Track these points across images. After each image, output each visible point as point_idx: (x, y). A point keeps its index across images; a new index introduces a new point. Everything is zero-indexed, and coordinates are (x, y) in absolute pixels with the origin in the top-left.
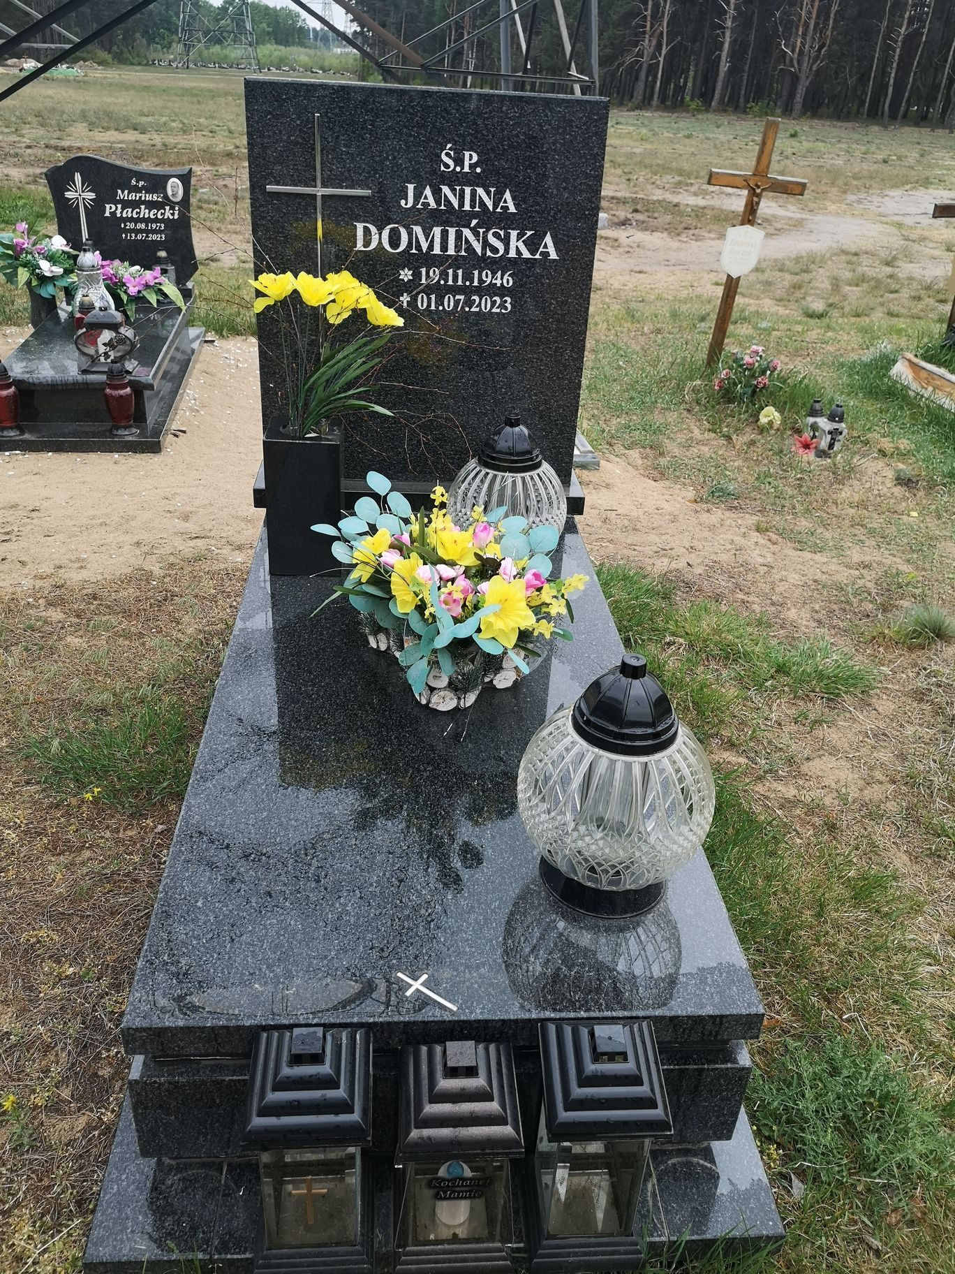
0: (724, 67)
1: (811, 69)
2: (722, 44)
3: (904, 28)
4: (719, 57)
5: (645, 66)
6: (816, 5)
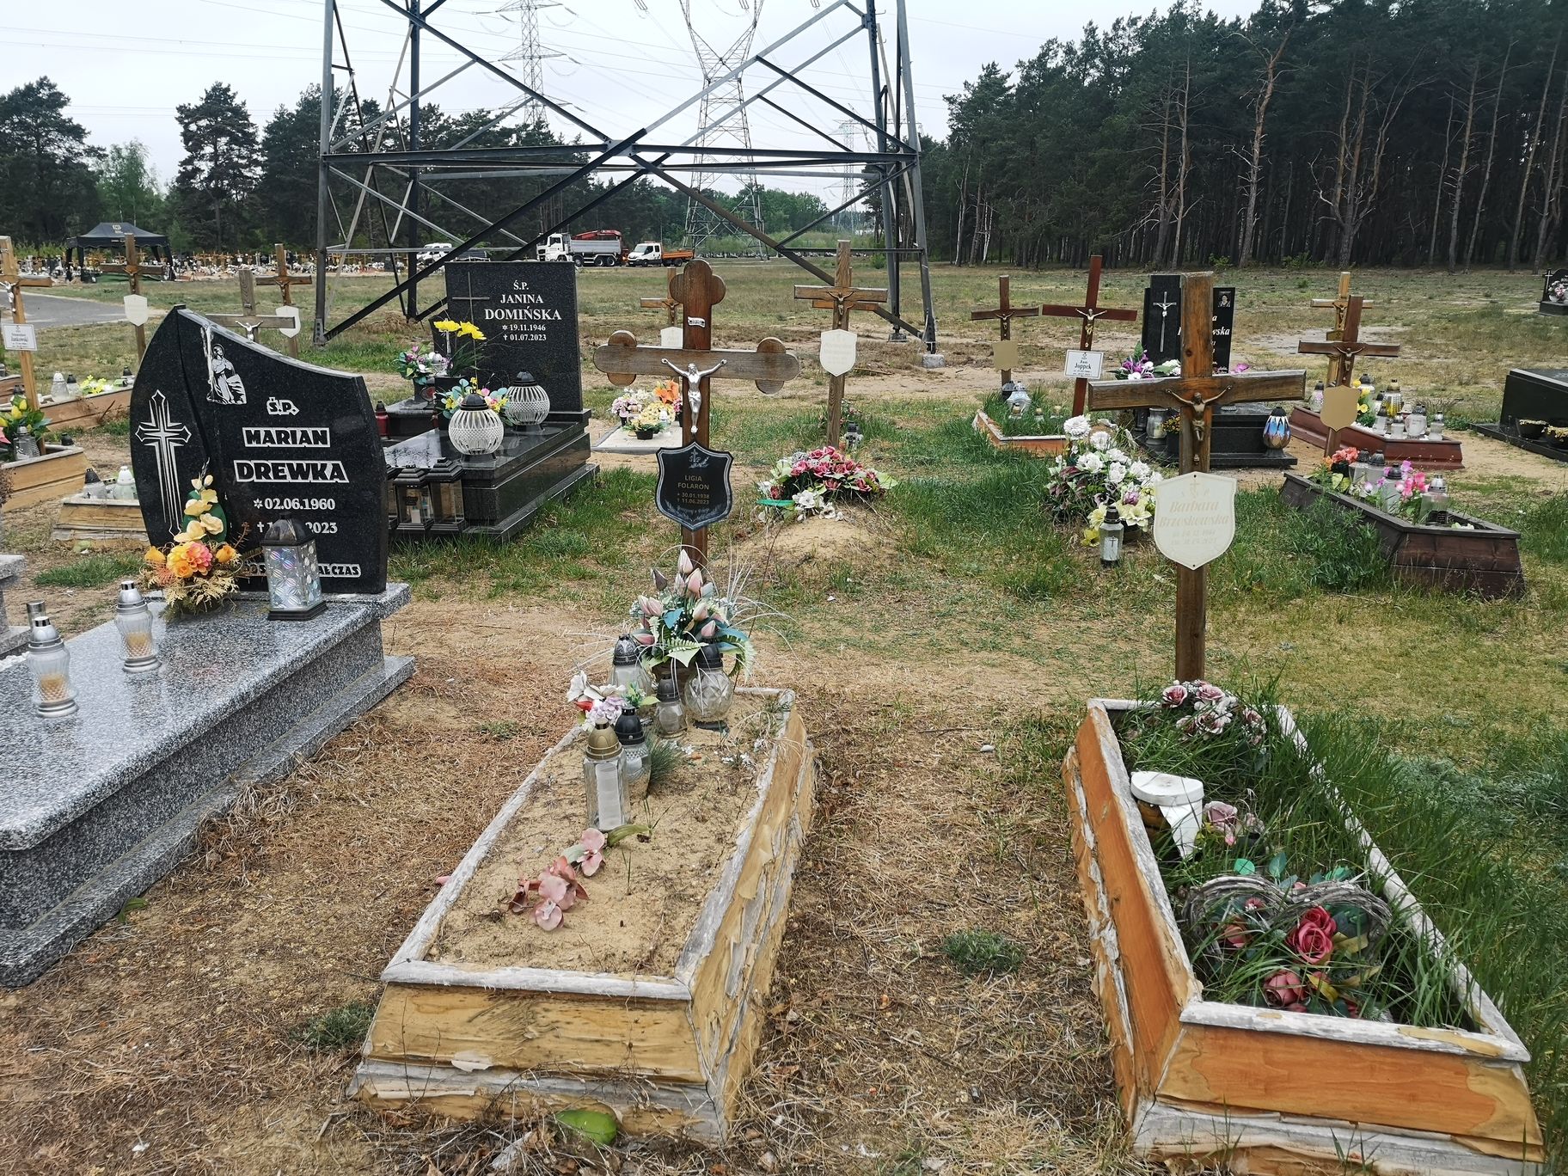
0: (1251, 222)
1: (1358, 217)
2: (1248, 199)
3: (1462, 169)
4: (1245, 211)
5: (1161, 227)
6: (1357, 152)
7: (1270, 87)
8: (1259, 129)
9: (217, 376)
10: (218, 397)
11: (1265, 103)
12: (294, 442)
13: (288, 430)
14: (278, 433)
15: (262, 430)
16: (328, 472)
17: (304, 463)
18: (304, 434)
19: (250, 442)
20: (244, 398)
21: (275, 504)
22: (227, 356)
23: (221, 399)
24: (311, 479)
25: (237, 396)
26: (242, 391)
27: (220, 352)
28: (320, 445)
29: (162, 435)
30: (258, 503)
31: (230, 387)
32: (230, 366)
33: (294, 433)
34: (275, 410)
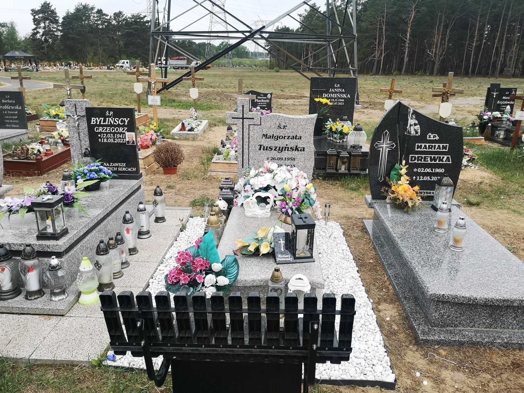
0: (406, 60)
1: (439, 59)
2: (405, 52)
3: (474, 44)
4: (404, 56)
5: (376, 61)
6: (440, 37)
7: (413, 14)
8: (409, 29)
9: (411, 125)
10: (409, 133)
11: (411, 20)
12: (434, 149)
13: (433, 145)
14: (429, 146)
15: (423, 145)
16: (444, 160)
17: (436, 156)
18: (439, 146)
19: (417, 149)
20: (419, 133)
21: (421, 170)
22: (416, 119)
23: (410, 134)
24: (437, 162)
25: (417, 132)
26: (419, 131)
27: (414, 117)
28: (444, 150)
29: (384, 146)
30: (415, 170)
31: (415, 130)
32: (417, 122)
33: (435, 146)
34: (430, 137)
